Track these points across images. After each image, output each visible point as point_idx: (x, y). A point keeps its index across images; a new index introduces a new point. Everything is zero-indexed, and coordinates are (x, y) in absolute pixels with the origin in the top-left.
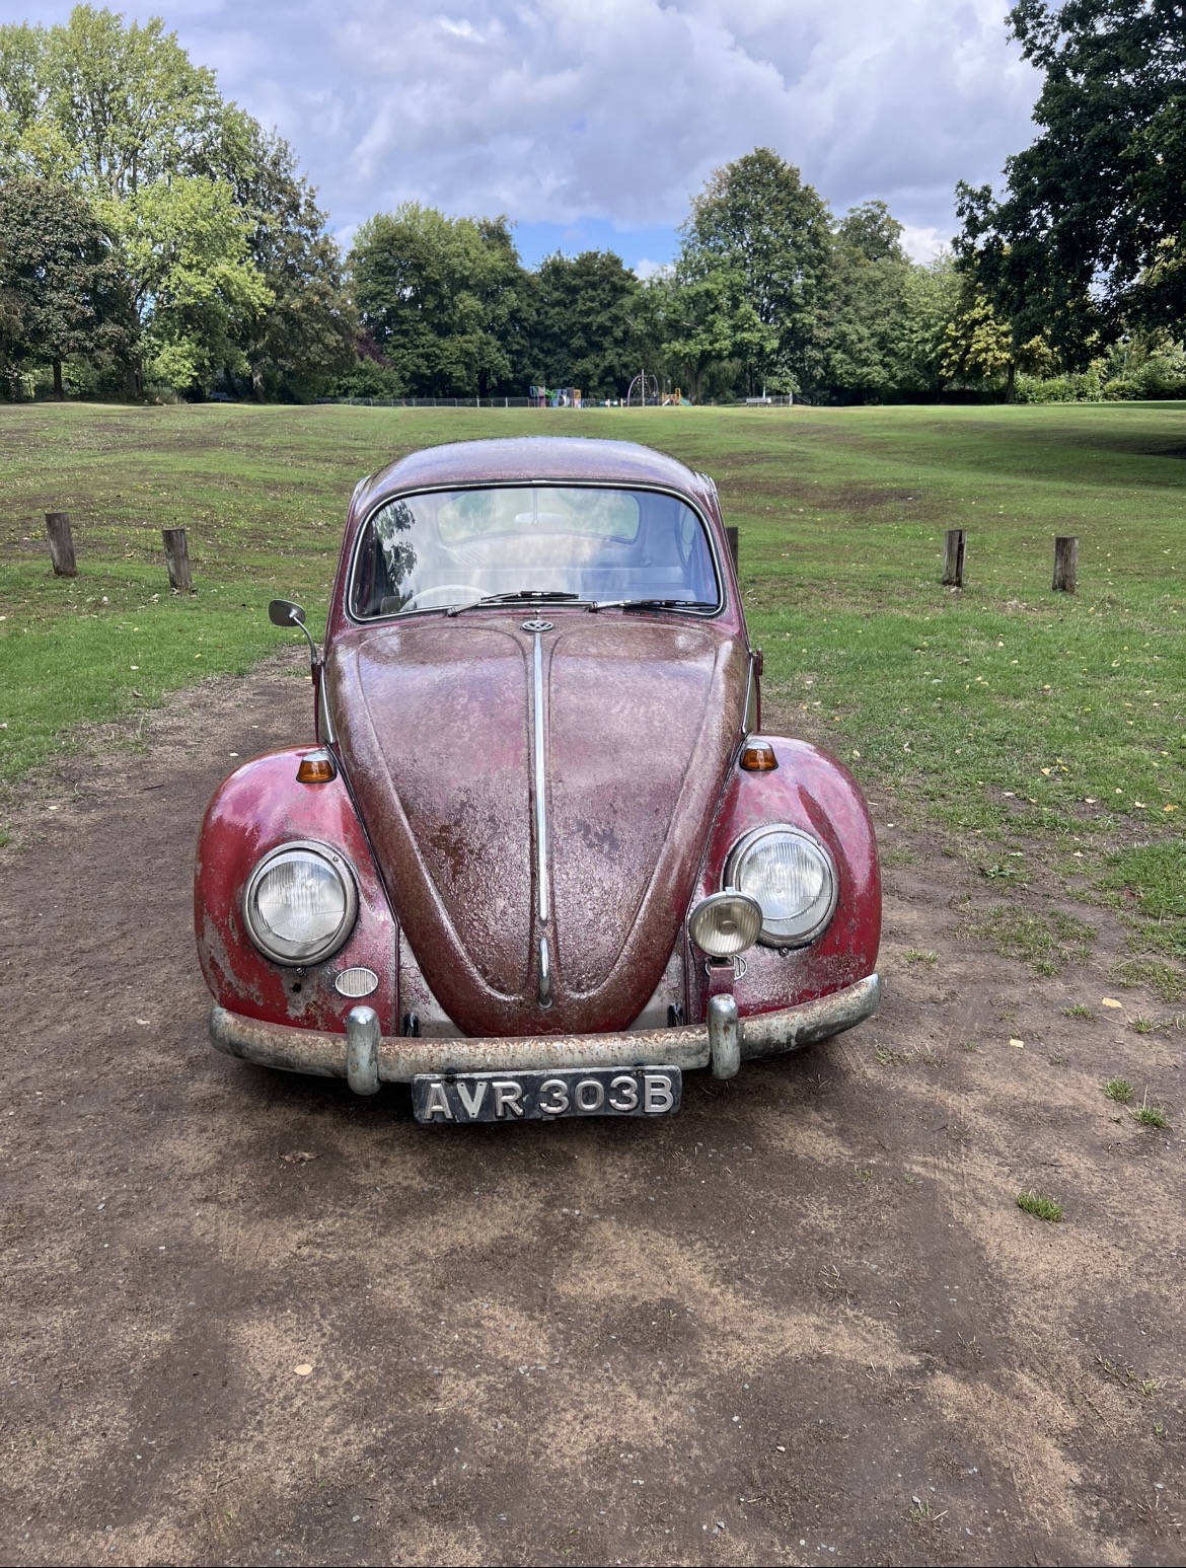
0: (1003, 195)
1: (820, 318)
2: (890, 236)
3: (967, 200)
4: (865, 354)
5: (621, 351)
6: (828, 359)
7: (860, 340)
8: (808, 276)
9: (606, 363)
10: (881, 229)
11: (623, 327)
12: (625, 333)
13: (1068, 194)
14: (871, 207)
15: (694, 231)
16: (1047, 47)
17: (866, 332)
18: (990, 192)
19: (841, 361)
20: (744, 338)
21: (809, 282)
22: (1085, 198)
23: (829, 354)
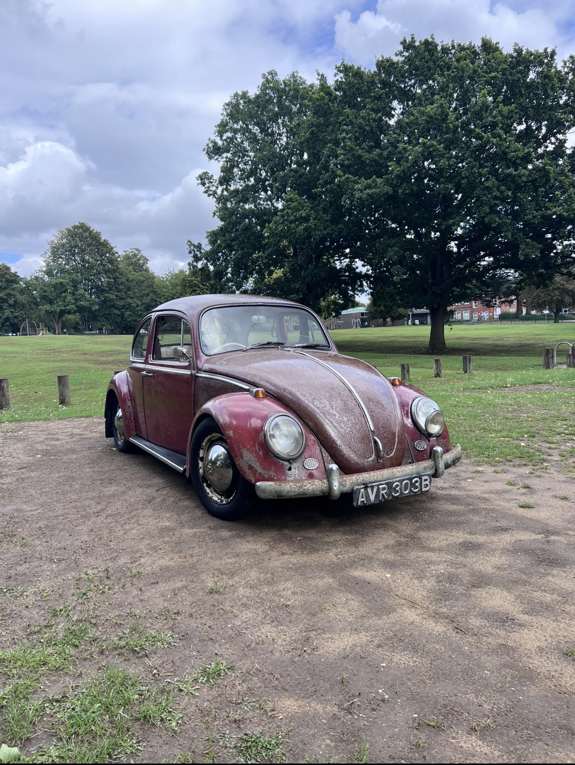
0: (207, 247)
1: (117, 296)
2: (144, 263)
3: (192, 248)
4: (140, 312)
5: (13, 310)
6: (123, 314)
7: (137, 306)
8: (110, 278)
9: (5, 316)
10: (139, 260)
11: (13, 299)
12: (15, 302)
13: (235, 247)
14: (133, 250)
15: (50, 257)
16: (214, 191)
17: (139, 303)
18: (201, 245)
19: (130, 315)
20: (81, 305)
21: (111, 280)
22: (242, 249)
23: (123, 312)
